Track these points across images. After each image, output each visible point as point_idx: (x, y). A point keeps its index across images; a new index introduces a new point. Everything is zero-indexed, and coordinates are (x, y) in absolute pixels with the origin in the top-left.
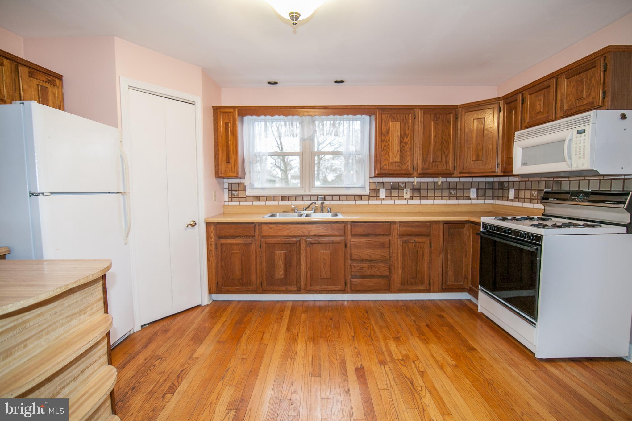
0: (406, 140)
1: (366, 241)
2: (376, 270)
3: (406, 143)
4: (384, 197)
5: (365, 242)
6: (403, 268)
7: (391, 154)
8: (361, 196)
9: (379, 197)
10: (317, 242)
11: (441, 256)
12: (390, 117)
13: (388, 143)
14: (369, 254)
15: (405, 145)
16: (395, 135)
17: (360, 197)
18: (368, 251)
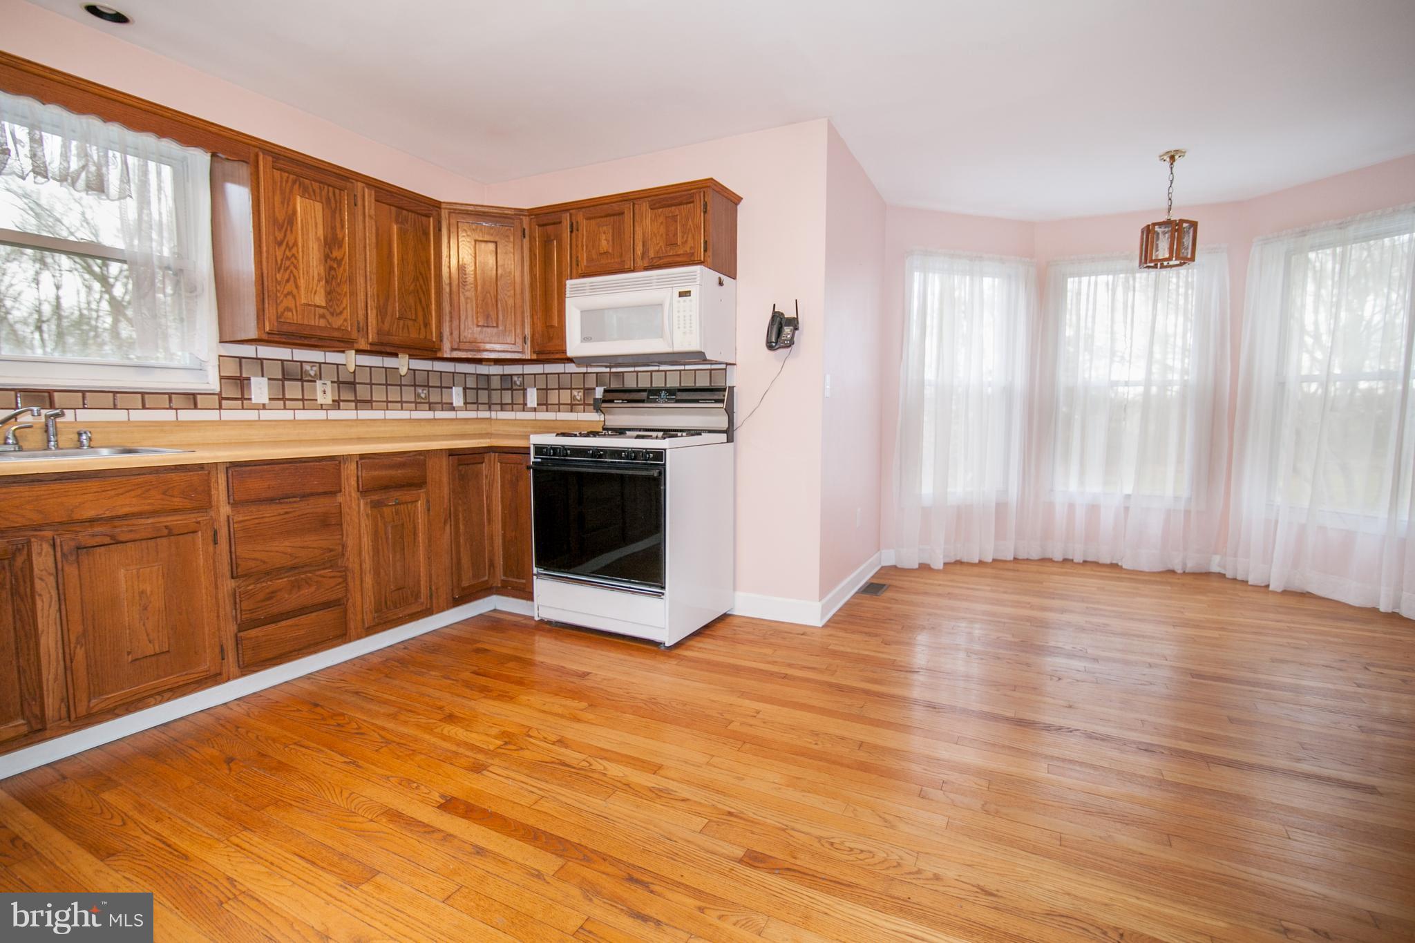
0: (336, 254)
1: (280, 515)
2: (313, 589)
3: (339, 262)
4: (266, 401)
5: (274, 519)
6: (377, 573)
7: (302, 282)
8: (194, 395)
9: (250, 399)
10: (107, 540)
11: (448, 527)
12: (294, 182)
13: (294, 250)
14: (289, 550)
15: (335, 266)
16: (312, 235)
17: (192, 399)
18: (287, 543)
